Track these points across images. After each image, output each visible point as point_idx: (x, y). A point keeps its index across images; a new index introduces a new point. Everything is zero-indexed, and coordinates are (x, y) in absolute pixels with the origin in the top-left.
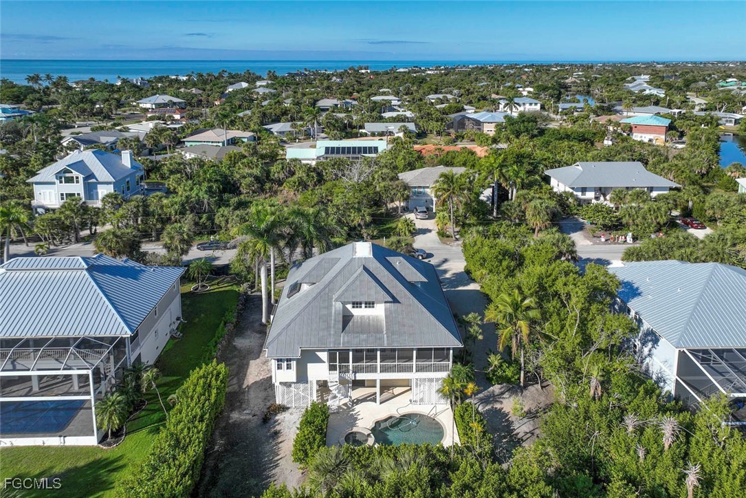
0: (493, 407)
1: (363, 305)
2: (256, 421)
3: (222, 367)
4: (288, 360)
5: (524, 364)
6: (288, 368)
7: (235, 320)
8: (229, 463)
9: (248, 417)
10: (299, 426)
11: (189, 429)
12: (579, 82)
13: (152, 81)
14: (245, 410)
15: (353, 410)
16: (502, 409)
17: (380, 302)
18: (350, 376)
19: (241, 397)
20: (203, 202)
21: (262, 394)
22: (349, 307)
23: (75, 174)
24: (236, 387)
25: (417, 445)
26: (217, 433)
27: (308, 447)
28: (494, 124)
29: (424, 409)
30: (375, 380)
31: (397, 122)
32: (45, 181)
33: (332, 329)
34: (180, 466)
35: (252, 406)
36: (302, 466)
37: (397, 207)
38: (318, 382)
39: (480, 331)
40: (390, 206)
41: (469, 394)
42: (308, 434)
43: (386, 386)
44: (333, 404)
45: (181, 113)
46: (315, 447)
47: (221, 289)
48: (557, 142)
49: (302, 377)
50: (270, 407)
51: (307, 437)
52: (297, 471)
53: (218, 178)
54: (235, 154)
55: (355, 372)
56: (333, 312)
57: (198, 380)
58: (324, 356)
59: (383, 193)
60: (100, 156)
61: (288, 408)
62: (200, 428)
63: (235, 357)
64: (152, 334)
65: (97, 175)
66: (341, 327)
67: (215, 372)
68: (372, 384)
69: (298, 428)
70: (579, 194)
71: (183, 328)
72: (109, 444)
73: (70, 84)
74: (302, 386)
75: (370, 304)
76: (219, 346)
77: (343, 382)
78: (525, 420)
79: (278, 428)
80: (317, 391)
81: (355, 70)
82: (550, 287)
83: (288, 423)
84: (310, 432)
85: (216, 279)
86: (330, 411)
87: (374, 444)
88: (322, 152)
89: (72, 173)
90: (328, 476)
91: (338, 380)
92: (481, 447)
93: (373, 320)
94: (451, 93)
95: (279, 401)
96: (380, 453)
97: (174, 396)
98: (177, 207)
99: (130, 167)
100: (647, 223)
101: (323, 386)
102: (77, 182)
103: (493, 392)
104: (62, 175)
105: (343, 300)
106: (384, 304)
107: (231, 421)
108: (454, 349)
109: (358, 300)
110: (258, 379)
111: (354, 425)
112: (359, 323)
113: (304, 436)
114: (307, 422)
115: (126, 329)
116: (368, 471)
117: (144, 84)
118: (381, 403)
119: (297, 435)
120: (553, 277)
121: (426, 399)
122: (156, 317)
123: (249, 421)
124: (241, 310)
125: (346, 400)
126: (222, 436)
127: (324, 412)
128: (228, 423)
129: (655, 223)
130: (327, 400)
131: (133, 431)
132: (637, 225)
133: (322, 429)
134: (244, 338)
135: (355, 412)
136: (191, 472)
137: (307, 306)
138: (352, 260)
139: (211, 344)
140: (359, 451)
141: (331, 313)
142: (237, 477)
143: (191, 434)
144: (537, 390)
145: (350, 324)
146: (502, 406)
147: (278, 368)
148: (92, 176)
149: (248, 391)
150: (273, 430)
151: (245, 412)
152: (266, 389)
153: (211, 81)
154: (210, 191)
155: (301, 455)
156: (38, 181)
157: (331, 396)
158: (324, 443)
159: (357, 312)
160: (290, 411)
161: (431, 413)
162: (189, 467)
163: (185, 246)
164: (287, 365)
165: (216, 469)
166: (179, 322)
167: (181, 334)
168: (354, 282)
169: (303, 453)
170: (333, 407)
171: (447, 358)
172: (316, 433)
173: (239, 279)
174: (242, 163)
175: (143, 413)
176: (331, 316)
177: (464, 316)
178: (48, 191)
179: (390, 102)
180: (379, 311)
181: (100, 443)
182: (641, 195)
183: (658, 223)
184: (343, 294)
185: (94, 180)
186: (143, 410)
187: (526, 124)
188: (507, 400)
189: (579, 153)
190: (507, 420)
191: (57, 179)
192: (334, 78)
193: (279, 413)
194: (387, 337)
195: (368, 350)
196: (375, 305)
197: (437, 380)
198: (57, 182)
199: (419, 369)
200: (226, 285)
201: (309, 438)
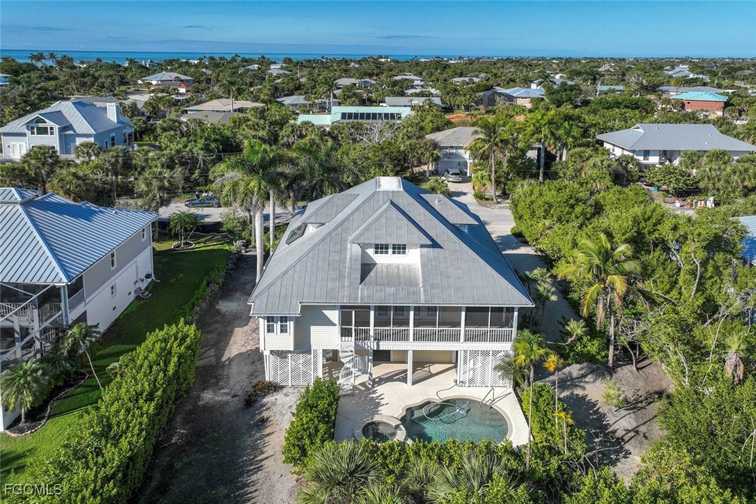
0: (572, 394)
1: (390, 251)
2: (237, 403)
3: (191, 330)
4: (284, 319)
5: (615, 336)
6: (282, 331)
7: (221, 281)
8: (190, 462)
9: (225, 398)
10: (295, 412)
11: (128, 410)
12: (613, 70)
13: (162, 64)
14: (222, 388)
15: (374, 392)
16: (587, 396)
17: (414, 246)
18: (371, 345)
19: (219, 372)
20: (197, 159)
21: (247, 369)
22: (371, 251)
23: (49, 124)
24: (213, 359)
25: (472, 443)
26: (178, 419)
27: (307, 441)
28: (529, 100)
29: (477, 393)
30: (405, 352)
31: (422, 96)
32: (16, 131)
33: (346, 280)
34: (104, 465)
35: (232, 383)
36: (297, 469)
37: (425, 172)
38: (325, 352)
39: (554, 289)
40: (416, 170)
41: (552, 369)
42: (307, 423)
43: (422, 361)
44: (345, 383)
45: (187, 86)
46: (318, 441)
47: (207, 248)
48: (605, 111)
49: (303, 345)
50: (257, 385)
51: (305, 426)
52: (290, 476)
53: (218, 137)
54: (240, 118)
55: (378, 339)
56: (348, 257)
57: (154, 344)
58: (334, 316)
59: (409, 152)
60: (81, 108)
61: (282, 387)
62: (145, 409)
63: (217, 322)
64: (105, 290)
65: (75, 127)
66: (359, 276)
67: (180, 335)
68: (402, 357)
69: (293, 414)
70: (641, 158)
71: (152, 288)
72: (21, 431)
73: (75, 64)
74: (301, 358)
75: (400, 248)
76: (197, 309)
77: (360, 351)
78: (623, 412)
79: (265, 414)
80: (324, 366)
81: (374, 59)
82: (650, 233)
83: (280, 407)
84: (311, 420)
85: (204, 237)
86: (341, 393)
87: (406, 439)
88: (339, 117)
89: (46, 122)
90: (335, 491)
91: (353, 350)
92: (570, 449)
93: (404, 270)
94: (477, 76)
95: (268, 377)
96: (417, 453)
97: (116, 364)
98: (164, 160)
99: (116, 121)
100: (731, 187)
101: (333, 358)
102: (52, 133)
103: (570, 373)
104: (34, 125)
105: (362, 241)
106: (419, 249)
107: (200, 403)
108: (520, 309)
109: (383, 242)
110: (244, 350)
111: (376, 412)
112: (384, 273)
113: (302, 425)
114: (307, 405)
115: (62, 275)
116: (403, 483)
117: (153, 66)
118: (414, 383)
119: (292, 423)
120: (653, 220)
121: (478, 379)
122: (113, 269)
123: (227, 403)
124: (231, 270)
125: (365, 378)
126: (184, 423)
127: (333, 393)
128: (195, 405)
129: (741, 187)
130: (338, 378)
131: (61, 414)
132: (718, 190)
133: (328, 416)
134: (232, 301)
135: (377, 395)
136: (120, 475)
137: (311, 250)
138: (375, 193)
139: (187, 307)
140: (385, 449)
141: (346, 258)
142: (200, 483)
143: (130, 418)
144: (631, 372)
145: (372, 274)
146: (586, 392)
147: (269, 331)
148: (70, 127)
149: (230, 365)
150: (258, 417)
151: (222, 391)
152: (253, 363)
153: (223, 64)
154: (206, 148)
155: (296, 452)
156: (7, 131)
157: (342, 372)
158: (332, 437)
159: (381, 260)
160: (285, 391)
161: (487, 399)
162: (119, 467)
163: (166, 195)
164: (282, 326)
165: (170, 471)
166: (149, 280)
167: (150, 295)
168: (378, 219)
169: (298, 451)
170: (345, 387)
171: (508, 323)
172: (319, 421)
173: (231, 236)
174: (247, 126)
175: (80, 390)
176: (346, 262)
177: (527, 273)
178: (18, 144)
179: (413, 81)
180: (413, 259)
181: (8, 428)
182: (721, 156)
183: (745, 187)
184: (362, 234)
185: (71, 132)
186: (81, 386)
187: (568, 92)
188: (592, 385)
189: (633, 120)
190: (597, 412)
191: (28, 129)
192: (353, 64)
193: (269, 393)
194: (425, 291)
195: (396, 308)
196: (407, 250)
197: (495, 353)
198: (28, 133)
199: (469, 338)
200: (216, 243)
201: (309, 428)
